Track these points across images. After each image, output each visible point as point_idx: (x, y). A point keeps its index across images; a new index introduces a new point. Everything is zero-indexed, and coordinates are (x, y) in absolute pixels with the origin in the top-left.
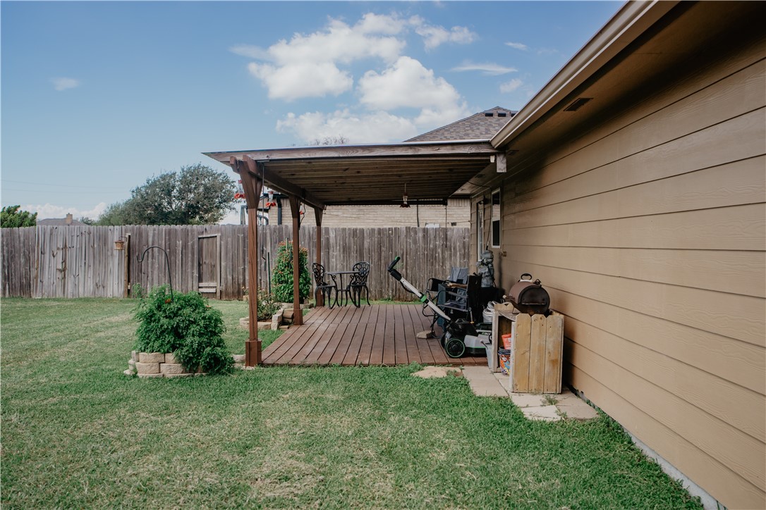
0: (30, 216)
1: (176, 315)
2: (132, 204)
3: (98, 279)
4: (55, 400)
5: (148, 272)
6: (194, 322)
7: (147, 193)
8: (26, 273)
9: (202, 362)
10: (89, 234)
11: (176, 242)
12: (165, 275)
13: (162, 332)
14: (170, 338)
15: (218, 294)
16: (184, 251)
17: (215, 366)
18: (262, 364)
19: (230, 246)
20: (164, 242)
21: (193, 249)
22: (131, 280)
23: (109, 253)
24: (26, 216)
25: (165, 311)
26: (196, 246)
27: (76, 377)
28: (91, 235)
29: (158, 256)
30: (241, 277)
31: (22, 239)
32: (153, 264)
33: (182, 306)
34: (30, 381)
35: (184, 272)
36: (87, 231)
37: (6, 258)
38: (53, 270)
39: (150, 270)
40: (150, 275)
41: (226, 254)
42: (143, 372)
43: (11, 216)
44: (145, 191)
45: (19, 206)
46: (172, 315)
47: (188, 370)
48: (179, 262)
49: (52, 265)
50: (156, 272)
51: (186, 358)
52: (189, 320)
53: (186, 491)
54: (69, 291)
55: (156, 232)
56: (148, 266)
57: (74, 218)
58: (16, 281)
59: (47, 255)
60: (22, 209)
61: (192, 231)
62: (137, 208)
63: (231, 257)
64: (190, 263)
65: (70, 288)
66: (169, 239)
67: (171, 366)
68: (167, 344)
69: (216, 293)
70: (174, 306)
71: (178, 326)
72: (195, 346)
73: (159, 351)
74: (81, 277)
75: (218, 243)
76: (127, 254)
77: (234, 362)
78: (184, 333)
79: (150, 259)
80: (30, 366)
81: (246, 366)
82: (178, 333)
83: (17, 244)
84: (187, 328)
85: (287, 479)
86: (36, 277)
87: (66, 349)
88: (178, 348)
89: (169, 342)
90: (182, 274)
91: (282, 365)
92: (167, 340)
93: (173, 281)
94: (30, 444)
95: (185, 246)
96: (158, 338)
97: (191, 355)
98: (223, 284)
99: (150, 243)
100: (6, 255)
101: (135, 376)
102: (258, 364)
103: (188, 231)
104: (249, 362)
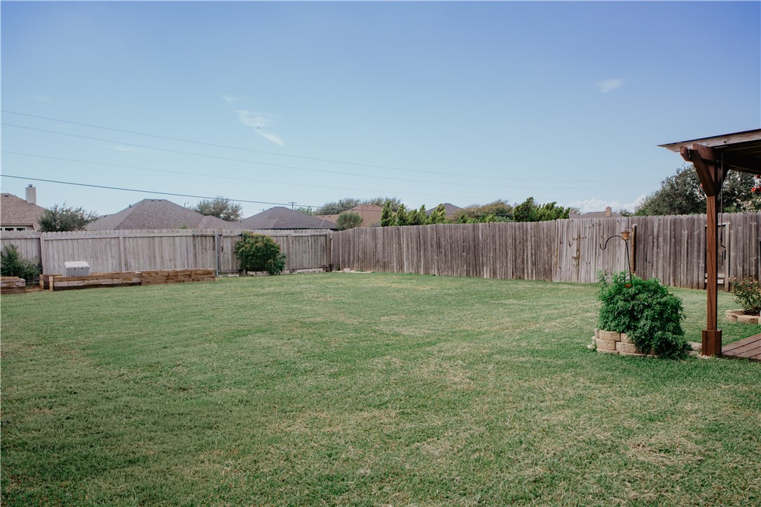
0: (564, 212)
1: (633, 298)
2: (662, 195)
3: (607, 267)
4: (523, 359)
5: (653, 261)
6: (649, 306)
7: (677, 183)
8: (548, 260)
9: (653, 343)
10: (600, 225)
11: (681, 232)
12: (670, 264)
13: (619, 313)
14: (626, 320)
15: (727, 286)
16: (689, 241)
17: (667, 350)
18: (720, 354)
19: (740, 235)
20: (669, 232)
21: (699, 238)
22: (637, 269)
23: (617, 243)
24: (561, 211)
25: (624, 295)
26: (702, 236)
27: (549, 346)
28: (601, 226)
29: (663, 245)
30: (753, 269)
31: (545, 231)
32: (658, 253)
33: (639, 291)
34: (514, 343)
35: (689, 262)
36: (598, 223)
37: (533, 247)
38: (569, 258)
39: (655, 259)
40: (655, 264)
41: (736, 243)
42: (600, 348)
43: (548, 212)
44: (676, 181)
45: (555, 203)
46: (629, 299)
47: (640, 350)
48: (684, 252)
49: (569, 252)
50: (661, 262)
51: (638, 339)
52: (643, 304)
53: (576, 439)
54: (582, 277)
55: (661, 222)
56: (653, 255)
57: (613, 210)
58: (540, 266)
59: (565, 245)
60: (558, 205)
61: (699, 220)
62: (667, 199)
63: (741, 247)
64: (696, 253)
65: (583, 274)
66: (675, 229)
67: (625, 345)
68: (623, 325)
69: (724, 284)
70: (632, 291)
71: (633, 309)
72: (647, 328)
73: (615, 330)
74: (592, 264)
75: (727, 233)
76: (633, 244)
77: (691, 350)
78: (639, 316)
79: (655, 249)
80: (521, 333)
81: (703, 354)
82: (633, 316)
83: (541, 236)
84: (642, 312)
85: (667, 451)
86: (556, 264)
87: (554, 324)
88: (631, 329)
89: (624, 323)
90: (687, 263)
91: (741, 359)
92: (623, 321)
93: (678, 270)
94: (491, 385)
95: (690, 236)
96: (615, 318)
97: (643, 337)
98: (732, 275)
99: (655, 233)
100: (533, 245)
101: (594, 350)
102: (716, 355)
103: (694, 220)
104: (705, 350)
